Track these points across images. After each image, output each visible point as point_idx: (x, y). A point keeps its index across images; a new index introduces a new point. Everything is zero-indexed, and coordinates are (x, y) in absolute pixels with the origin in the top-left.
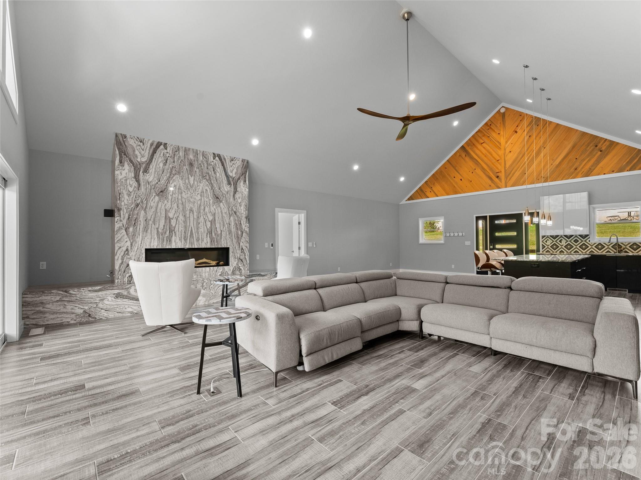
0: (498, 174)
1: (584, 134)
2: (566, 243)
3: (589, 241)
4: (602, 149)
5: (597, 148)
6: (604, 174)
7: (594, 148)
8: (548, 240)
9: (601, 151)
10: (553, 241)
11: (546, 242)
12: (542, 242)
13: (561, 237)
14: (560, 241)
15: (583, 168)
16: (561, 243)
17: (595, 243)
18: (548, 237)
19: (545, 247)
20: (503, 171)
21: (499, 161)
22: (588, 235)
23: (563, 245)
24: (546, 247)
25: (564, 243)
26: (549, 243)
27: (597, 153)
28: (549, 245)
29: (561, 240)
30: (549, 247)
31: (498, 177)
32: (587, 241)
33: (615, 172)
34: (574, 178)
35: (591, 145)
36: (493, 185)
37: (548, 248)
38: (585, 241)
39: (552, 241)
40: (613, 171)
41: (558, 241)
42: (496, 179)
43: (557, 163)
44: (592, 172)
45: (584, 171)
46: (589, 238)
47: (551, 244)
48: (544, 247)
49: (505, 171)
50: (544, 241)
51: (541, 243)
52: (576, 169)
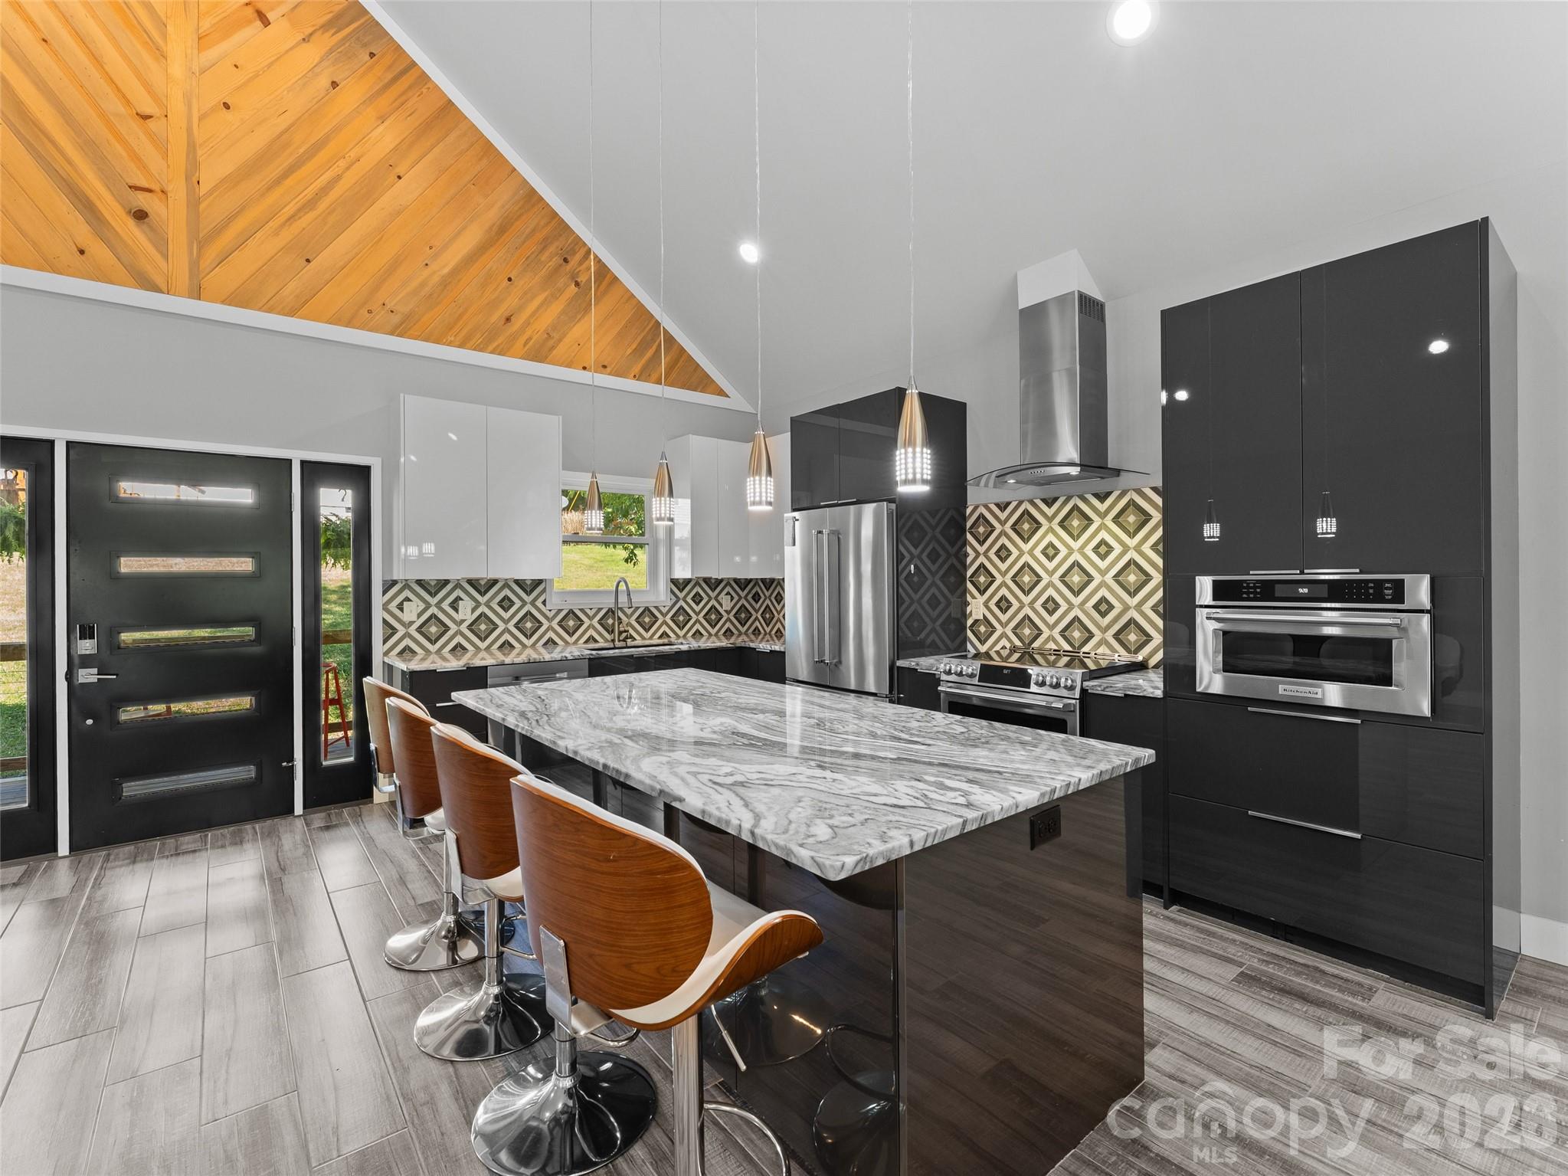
0: (142, 201)
1: (532, 197)
2: (473, 610)
3: (544, 603)
4: (579, 280)
5: (569, 267)
6: (584, 368)
7: (561, 265)
8: (408, 599)
9: (577, 284)
10: (428, 606)
11: (400, 607)
12: (385, 607)
13: (458, 586)
14: (454, 606)
15: (527, 324)
16: (457, 610)
17: (560, 611)
18: (407, 586)
19: (394, 630)
20: (178, 191)
21: (150, 123)
22: (539, 582)
23: (463, 621)
24: (401, 631)
25: (466, 612)
26: (411, 612)
27: (567, 286)
28: (412, 623)
29: (459, 599)
30: (412, 630)
31: (140, 215)
32: (539, 603)
33: (609, 369)
34: (501, 351)
35: (552, 249)
36: (99, 251)
37: (407, 635)
38: (533, 603)
39: (422, 606)
40: (605, 367)
41: (445, 605)
42: (131, 223)
43: (446, 271)
44: (553, 348)
45: (530, 339)
46: (544, 591)
47: (419, 615)
48: (390, 630)
49: (194, 203)
50: (393, 606)
51: (378, 615)
52: (508, 320)
